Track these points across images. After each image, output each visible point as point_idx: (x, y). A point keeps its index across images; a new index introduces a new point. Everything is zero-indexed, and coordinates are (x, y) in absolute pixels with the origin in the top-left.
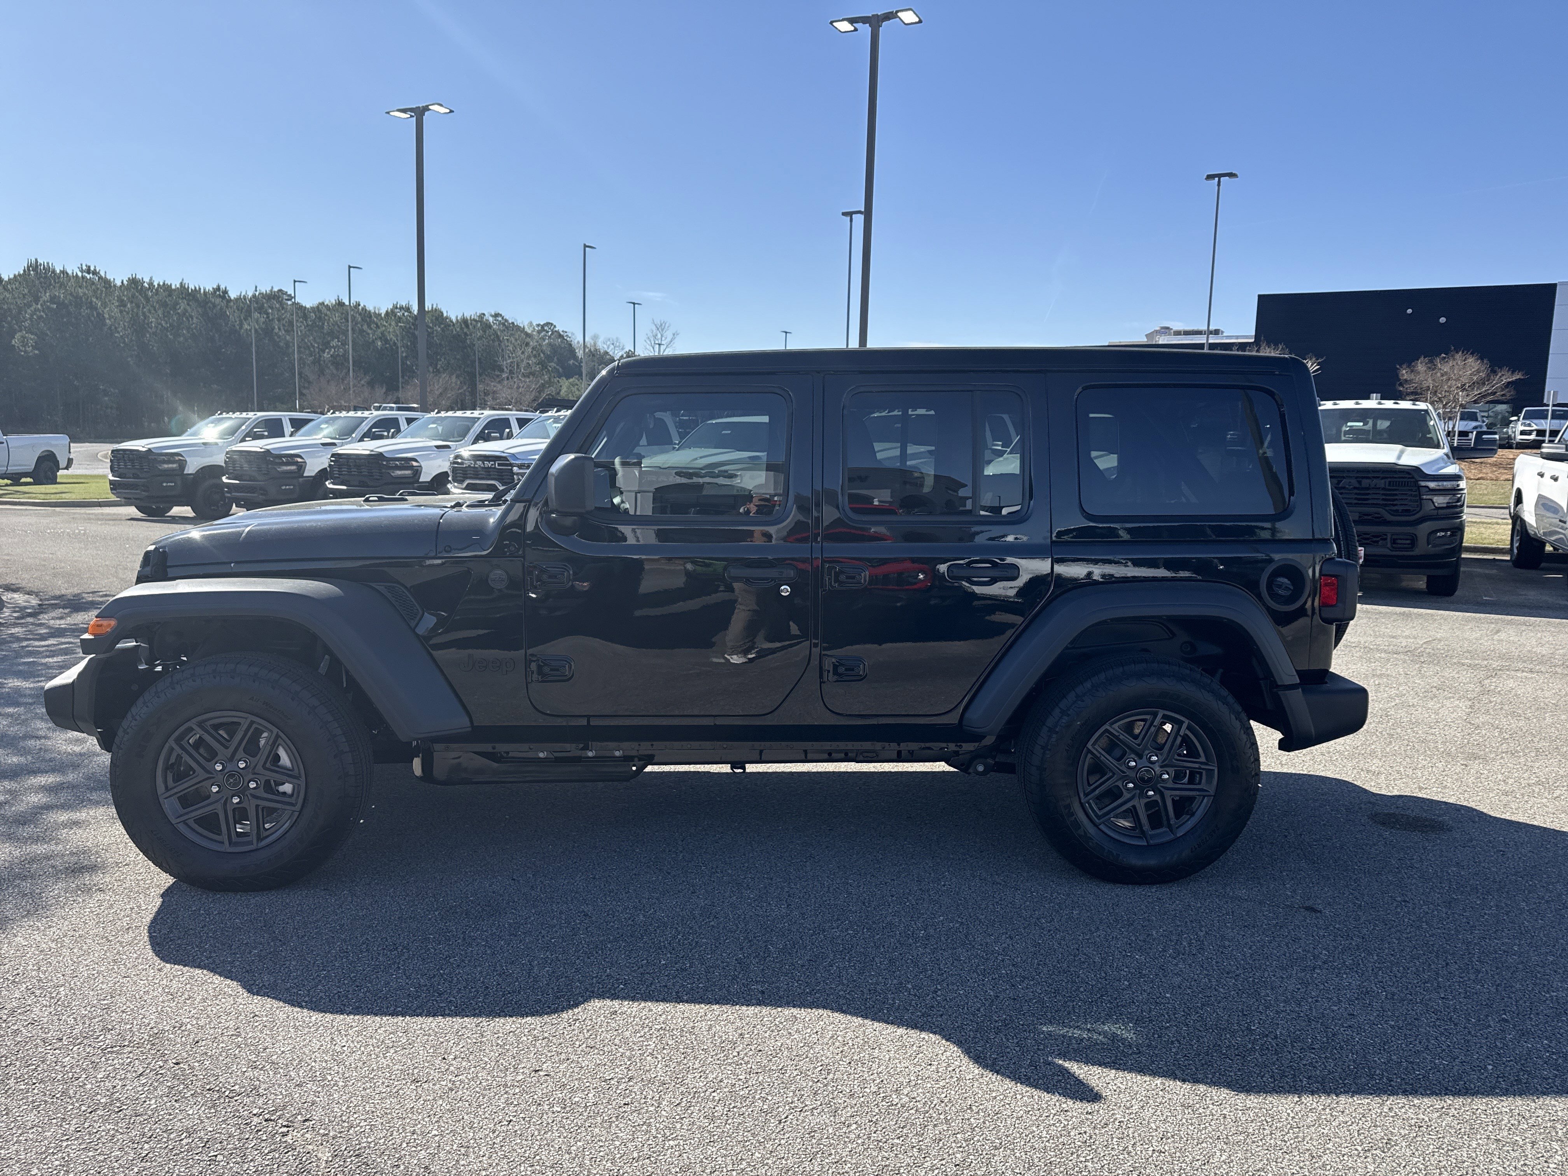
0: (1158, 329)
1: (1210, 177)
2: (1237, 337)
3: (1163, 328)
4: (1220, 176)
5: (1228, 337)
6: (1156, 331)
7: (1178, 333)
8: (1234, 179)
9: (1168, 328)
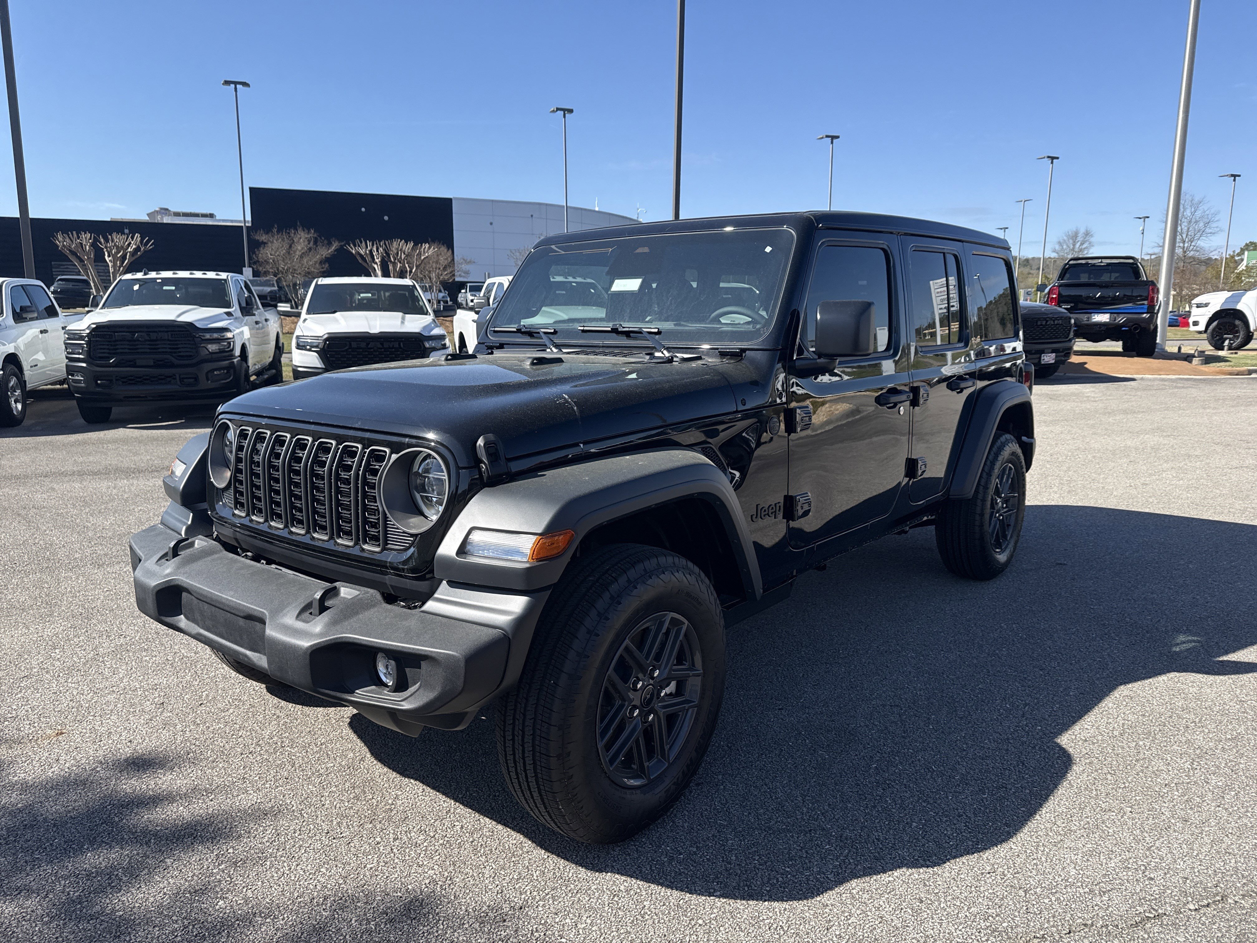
0: (157, 209)
1: (227, 83)
2: (232, 221)
3: (161, 209)
4: (236, 83)
5: (219, 220)
6: (157, 212)
7: (177, 214)
8: (246, 88)
9: (167, 209)
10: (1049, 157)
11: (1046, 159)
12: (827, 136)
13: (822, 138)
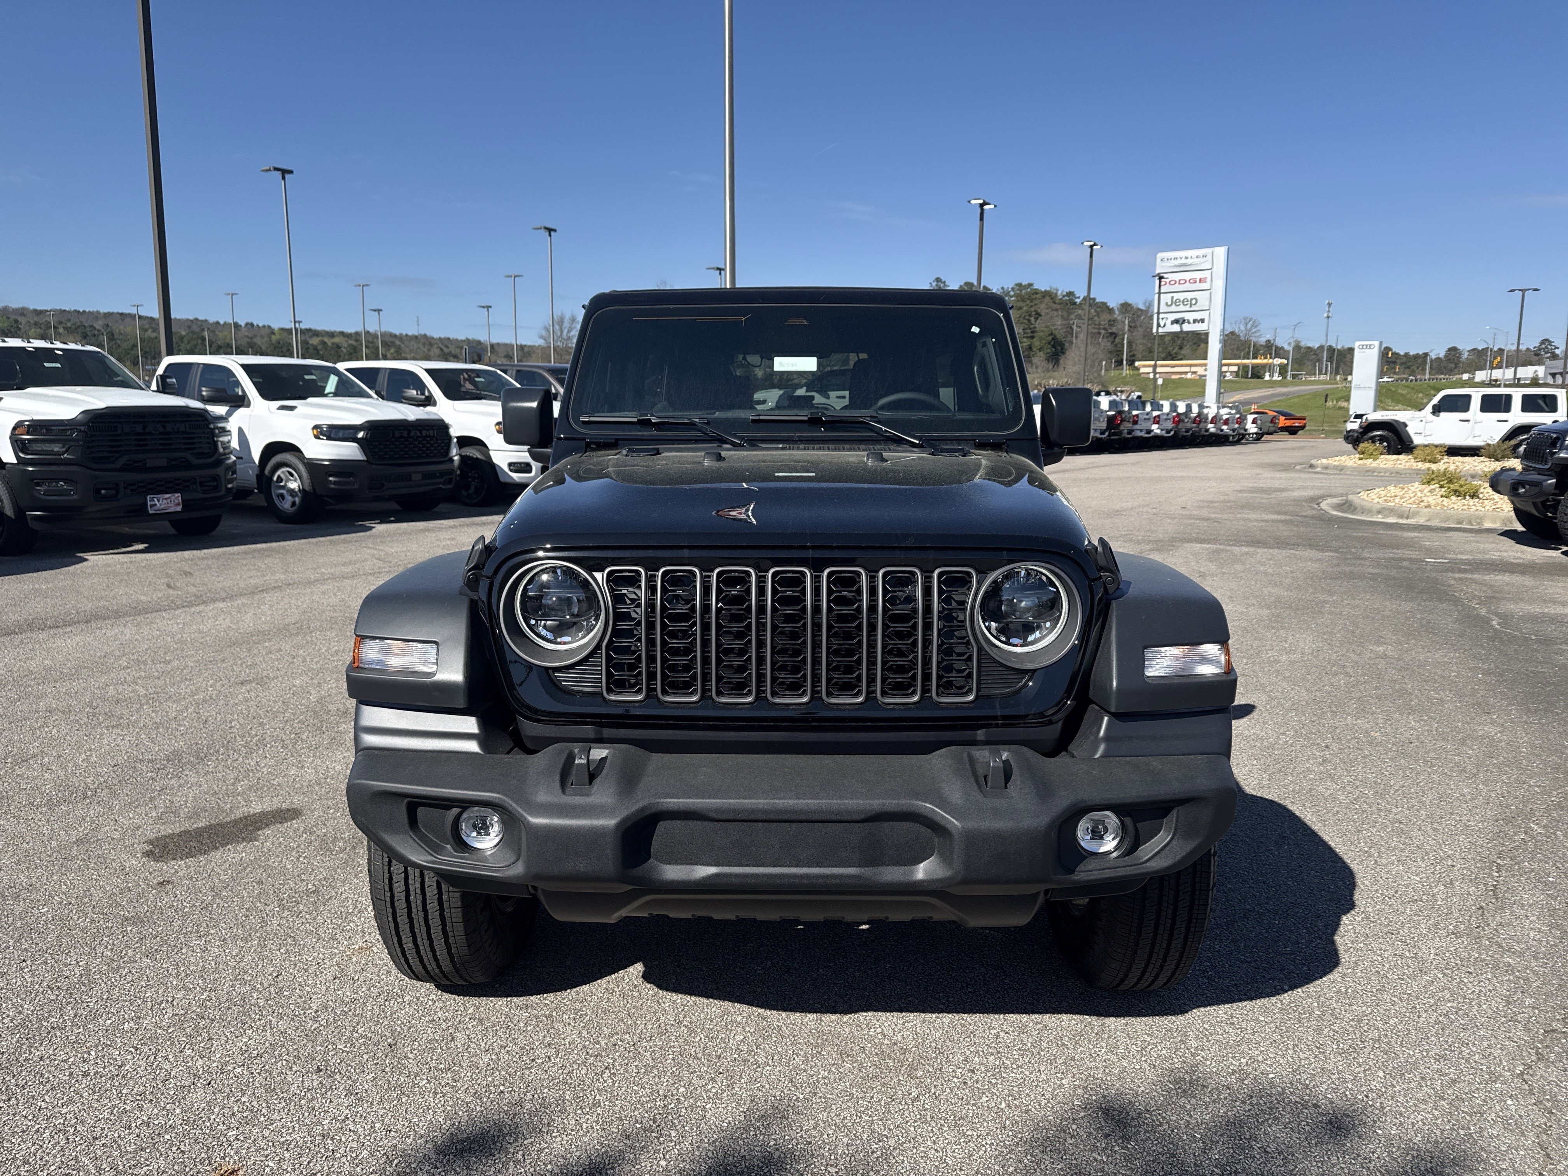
10: (546, 228)
11: (543, 230)
12: (276, 169)
13: (270, 170)
